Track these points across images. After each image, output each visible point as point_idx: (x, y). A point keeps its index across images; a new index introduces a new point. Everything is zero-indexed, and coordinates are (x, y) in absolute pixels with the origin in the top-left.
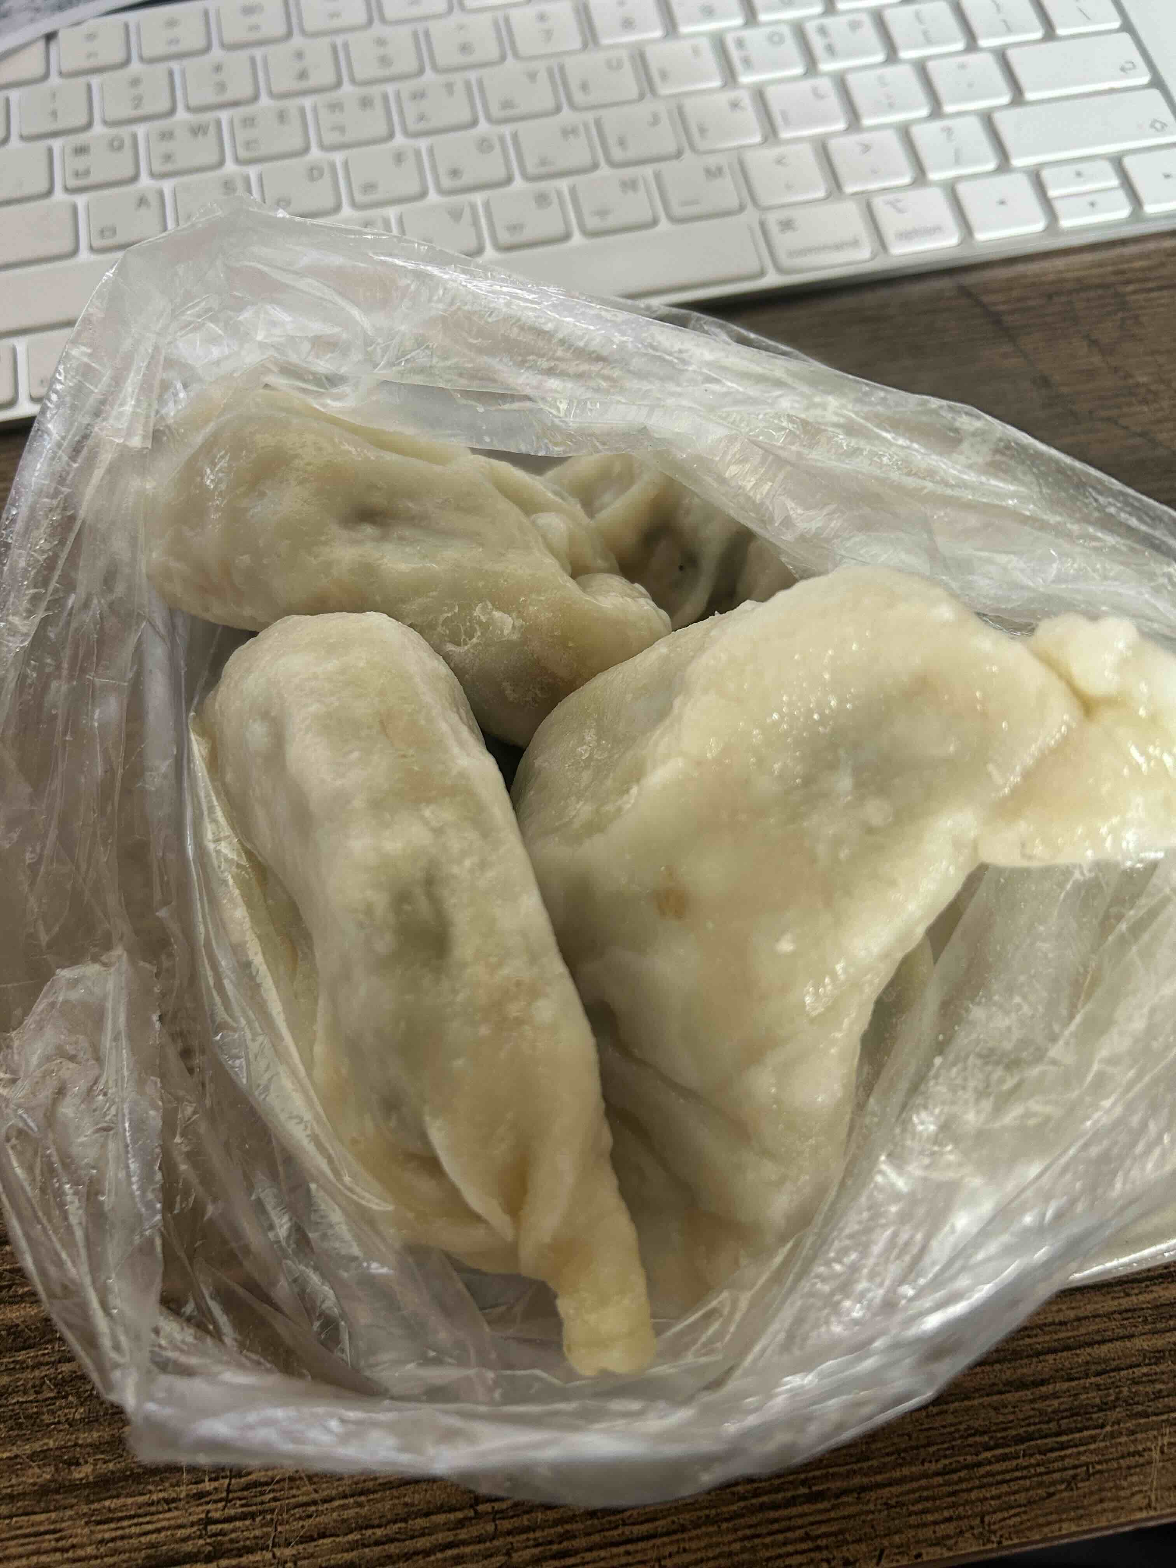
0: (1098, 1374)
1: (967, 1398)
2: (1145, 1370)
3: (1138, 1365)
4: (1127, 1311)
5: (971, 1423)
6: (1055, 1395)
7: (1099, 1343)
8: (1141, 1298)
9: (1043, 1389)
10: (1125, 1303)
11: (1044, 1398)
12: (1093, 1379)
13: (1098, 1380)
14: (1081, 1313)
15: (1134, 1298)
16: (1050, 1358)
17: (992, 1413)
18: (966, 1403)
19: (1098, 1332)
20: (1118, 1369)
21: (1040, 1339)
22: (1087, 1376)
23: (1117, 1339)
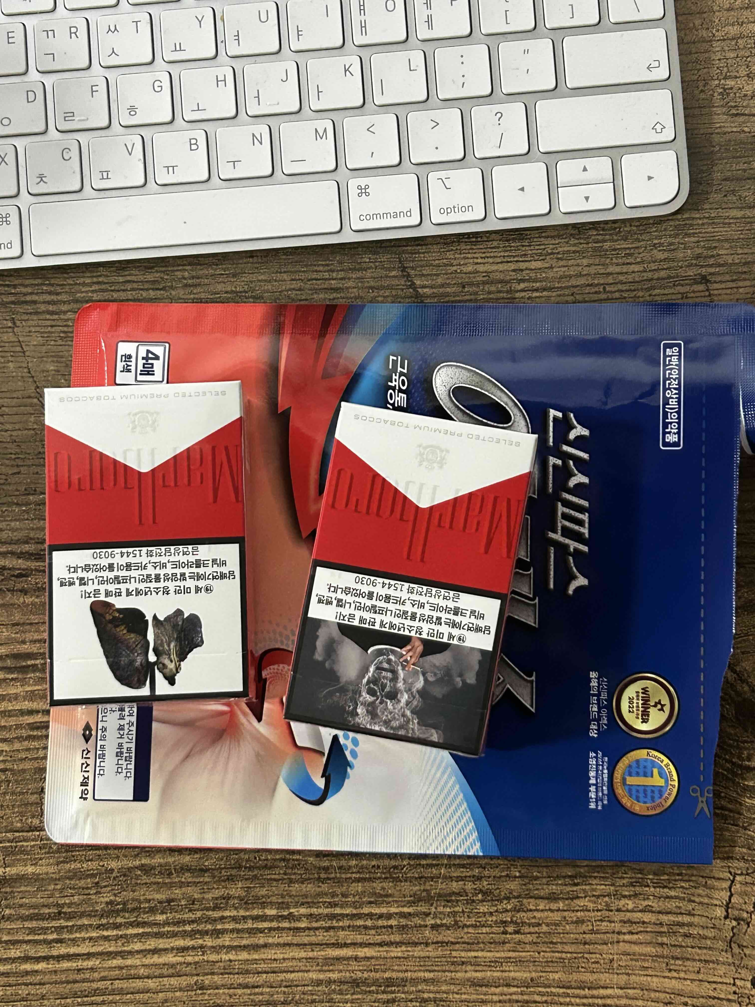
0: (286, 987)
1: (217, 988)
2: (310, 988)
3: (308, 985)
4: (310, 958)
5: (216, 1000)
6: (262, 994)
7: (291, 972)
8: (319, 953)
9: (257, 990)
10: (311, 954)
11: (255, 994)
12: (283, 989)
13: (286, 990)
14: (286, 956)
15: (315, 953)
16: (264, 976)
17: (228, 998)
18: (216, 991)
19: (292, 966)
20: (297, 986)
21: (261, 966)
22: (280, 987)
23: (301, 971)
